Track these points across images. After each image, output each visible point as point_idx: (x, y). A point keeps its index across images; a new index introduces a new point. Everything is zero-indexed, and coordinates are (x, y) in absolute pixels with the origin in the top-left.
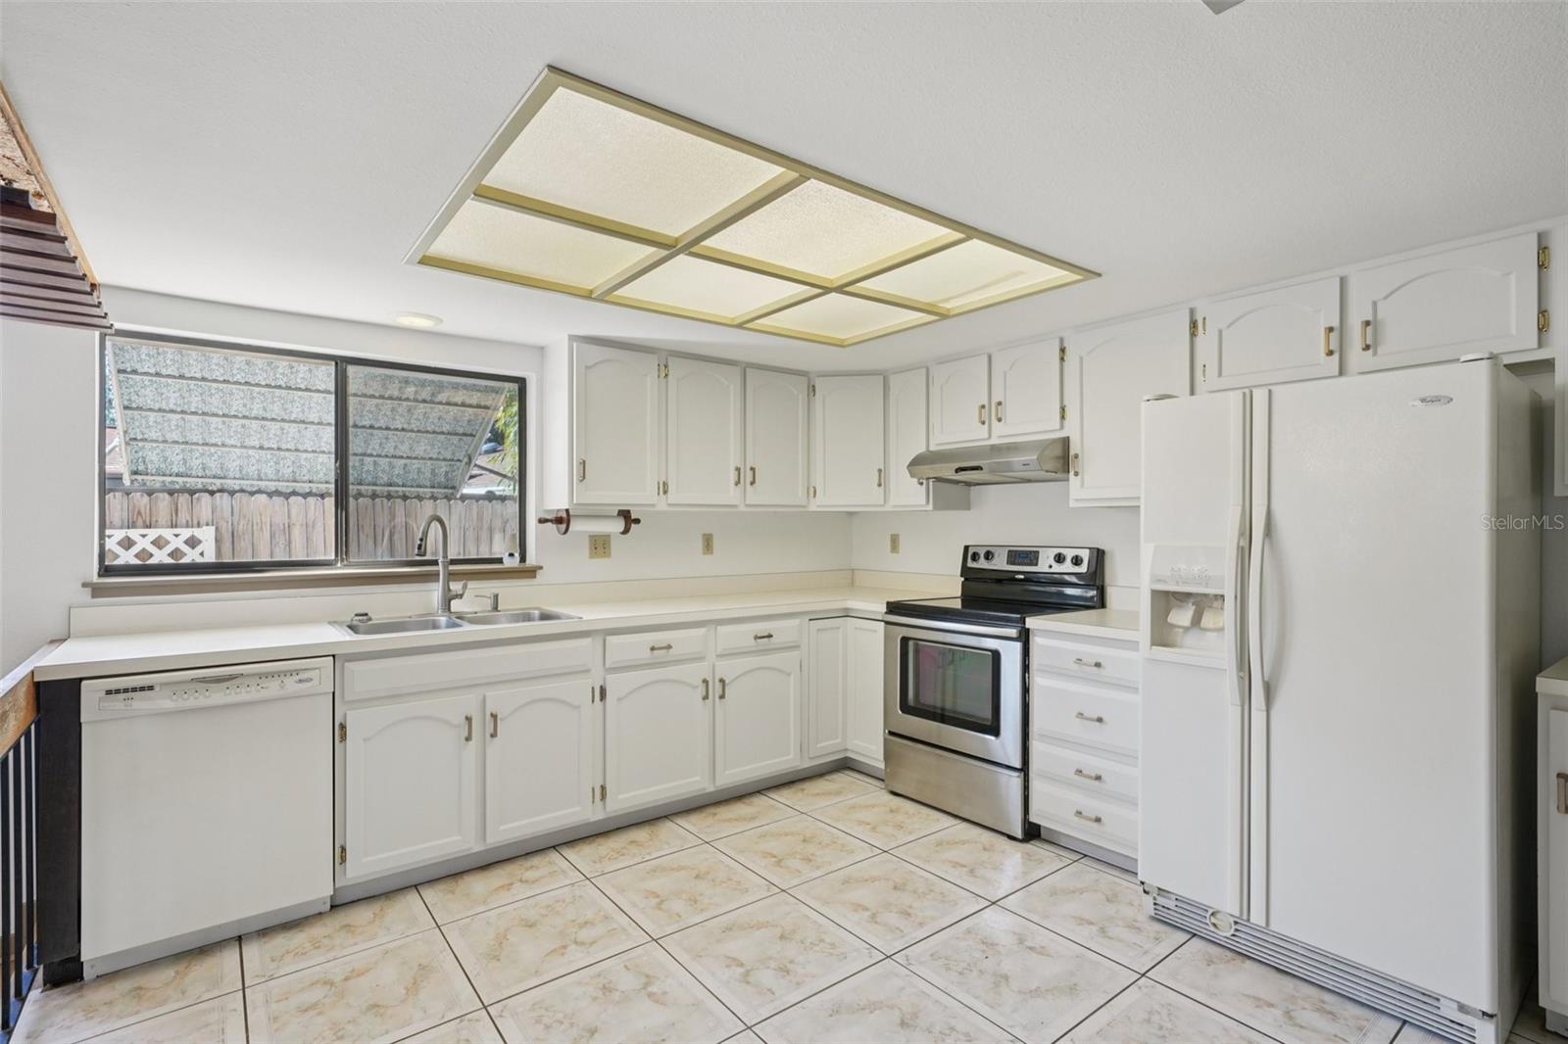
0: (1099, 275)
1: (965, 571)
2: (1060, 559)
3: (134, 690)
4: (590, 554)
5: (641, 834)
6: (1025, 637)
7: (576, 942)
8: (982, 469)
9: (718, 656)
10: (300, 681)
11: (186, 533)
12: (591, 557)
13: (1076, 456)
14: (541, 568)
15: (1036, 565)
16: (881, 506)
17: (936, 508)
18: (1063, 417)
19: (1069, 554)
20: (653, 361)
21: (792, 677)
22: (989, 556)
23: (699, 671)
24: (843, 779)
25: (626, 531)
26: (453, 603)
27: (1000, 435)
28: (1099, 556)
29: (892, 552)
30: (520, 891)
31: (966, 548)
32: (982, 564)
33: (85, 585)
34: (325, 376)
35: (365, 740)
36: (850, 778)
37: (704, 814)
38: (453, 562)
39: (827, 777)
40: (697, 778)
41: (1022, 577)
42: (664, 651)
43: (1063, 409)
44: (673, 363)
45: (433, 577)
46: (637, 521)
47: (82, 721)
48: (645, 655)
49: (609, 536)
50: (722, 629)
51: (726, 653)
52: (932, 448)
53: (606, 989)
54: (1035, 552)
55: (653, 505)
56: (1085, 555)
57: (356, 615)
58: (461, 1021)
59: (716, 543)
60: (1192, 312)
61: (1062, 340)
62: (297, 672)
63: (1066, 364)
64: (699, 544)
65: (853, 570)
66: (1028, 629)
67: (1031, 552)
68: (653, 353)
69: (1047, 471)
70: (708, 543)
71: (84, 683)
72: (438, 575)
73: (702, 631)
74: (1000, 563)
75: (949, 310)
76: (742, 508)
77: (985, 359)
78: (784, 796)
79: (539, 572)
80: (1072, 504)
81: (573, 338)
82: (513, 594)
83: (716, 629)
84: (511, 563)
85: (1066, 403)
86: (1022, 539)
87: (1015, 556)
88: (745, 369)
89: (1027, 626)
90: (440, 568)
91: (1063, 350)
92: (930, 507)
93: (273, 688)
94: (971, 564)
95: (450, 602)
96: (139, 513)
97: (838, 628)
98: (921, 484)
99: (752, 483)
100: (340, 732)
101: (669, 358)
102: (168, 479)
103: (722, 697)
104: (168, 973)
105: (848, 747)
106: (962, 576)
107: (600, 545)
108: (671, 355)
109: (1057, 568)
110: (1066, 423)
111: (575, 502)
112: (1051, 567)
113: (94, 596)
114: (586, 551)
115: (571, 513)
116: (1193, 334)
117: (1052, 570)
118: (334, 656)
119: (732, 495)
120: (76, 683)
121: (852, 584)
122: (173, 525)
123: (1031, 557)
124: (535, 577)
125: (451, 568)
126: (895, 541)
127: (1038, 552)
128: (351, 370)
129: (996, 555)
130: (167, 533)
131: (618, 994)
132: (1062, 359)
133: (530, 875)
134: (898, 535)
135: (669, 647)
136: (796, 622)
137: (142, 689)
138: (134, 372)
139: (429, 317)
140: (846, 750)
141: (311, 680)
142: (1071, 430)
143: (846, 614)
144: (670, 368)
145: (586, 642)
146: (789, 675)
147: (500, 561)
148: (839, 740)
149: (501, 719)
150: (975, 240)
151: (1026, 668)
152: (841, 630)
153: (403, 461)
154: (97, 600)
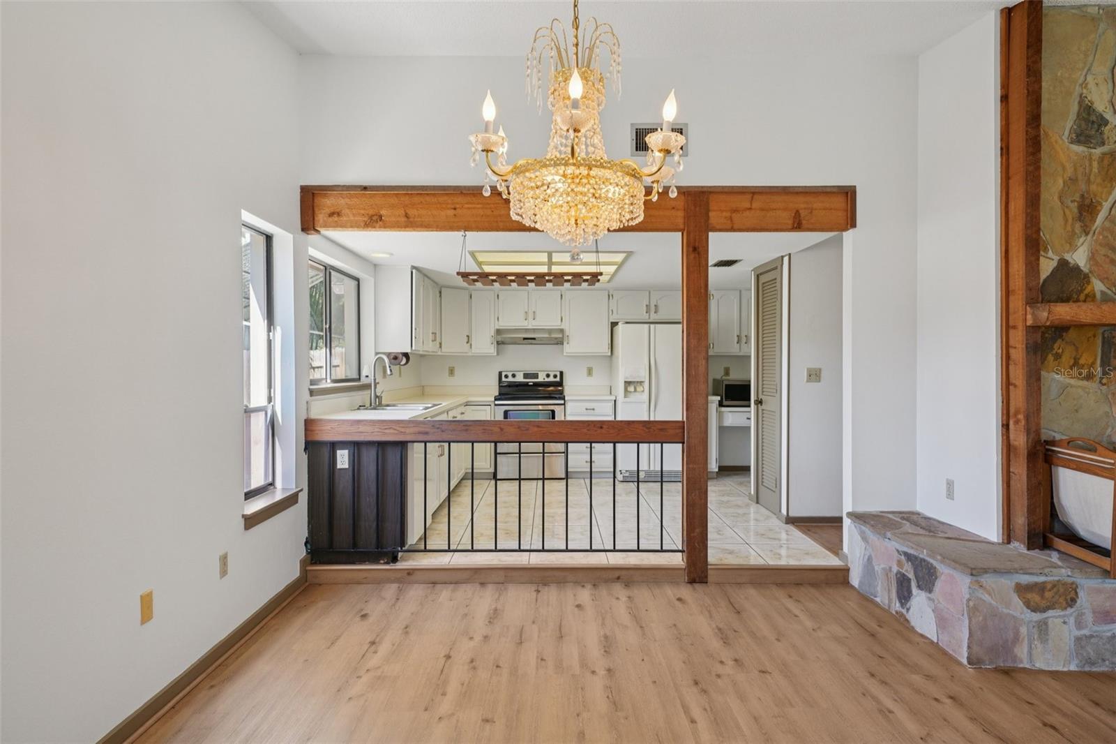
1: (501, 383)
2: (548, 376)
8: (535, 339)
15: (537, 378)
16: (467, 353)
18: (562, 320)
19: (552, 375)
22: (514, 376)
27: (534, 325)
28: (561, 373)
29: (450, 376)
31: (500, 374)
32: (509, 379)
41: (531, 384)
43: (562, 317)
52: (497, 327)
54: (536, 374)
56: (558, 374)
57: (360, 406)
60: (609, 292)
63: (563, 301)
65: (423, 386)
67: (534, 374)
74: (520, 379)
77: (526, 293)
81: (412, 267)
84: (365, 381)
86: (531, 369)
87: (526, 376)
89: (566, 399)
91: (561, 296)
92: (495, 354)
94: (503, 380)
95: (376, 400)
106: (499, 385)
109: (547, 380)
110: (563, 322)
111: (413, 348)
112: (544, 379)
116: (609, 299)
121: (423, 394)
126: (452, 371)
127: (538, 374)
129: (517, 375)
132: (561, 299)
134: (454, 367)
142: (565, 326)
143: (467, 404)
151: (565, 415)
154: (312, 398)
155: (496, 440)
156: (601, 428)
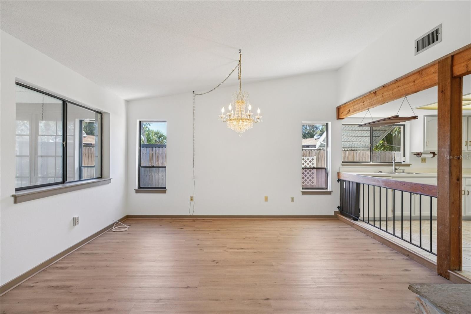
9: (466, 185)
11: (312, 158)
12: (422, 162)
14: (411, 164)
25: (434, 156)
26: (396, 170)
38: (396, 163)
45: (392, 165)
49: (426, 158)
57: (380, 171)
72: (393, 165)
76: (467, 151)
79: (411, 165)
81: (425, 116)
82: (406, 169)
83: (466, 179)
84: (404, 163)
90: (394, 164)
96: (304, 154)
99: (470, 145)
103: (468, 195)
107: (424, 160)
111: (425, 150)
114: (420, 161)
115: (422, 153)
119: (464, 148)
122: (309, 156)
130: (309, 158)
147: (401, 163)
154: (343, 167)
155: (375, 185)
156: (404, 185)
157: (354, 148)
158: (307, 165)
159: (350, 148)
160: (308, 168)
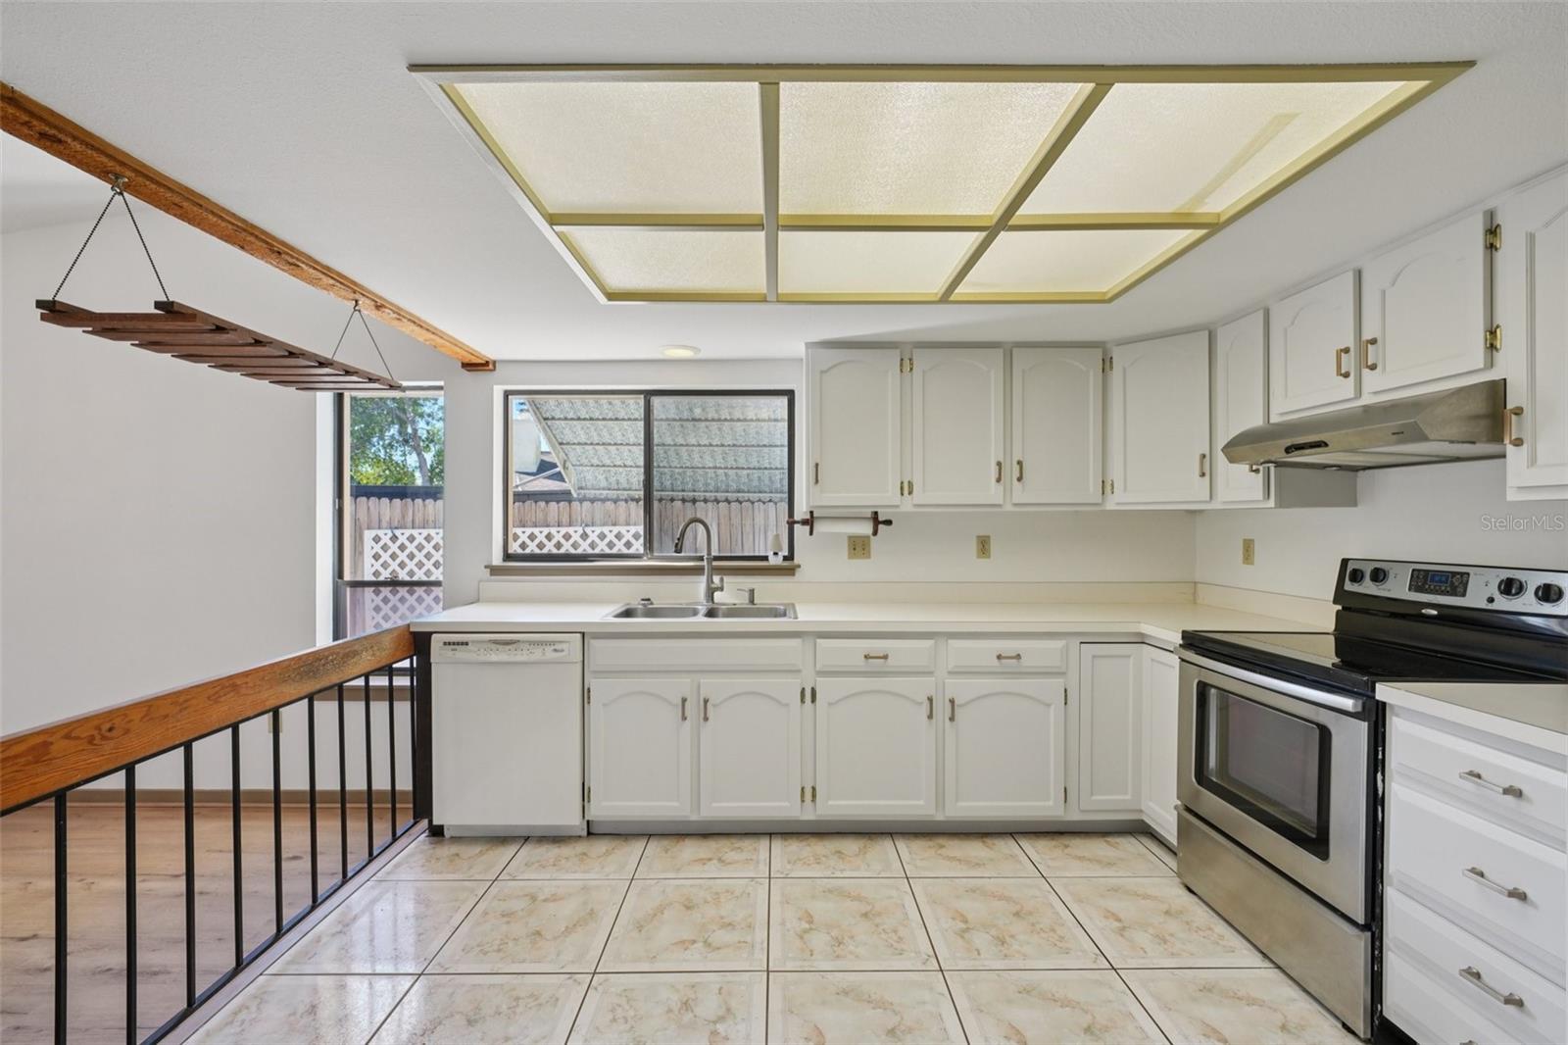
0: (1471, 64)
1: (1340, 595)
2: (1510, 587)
3: (458, 644)
4: (849, 554)
5: (850, 846)
6: (1376, 716)
7: (705, 942)
8: (1326, 445)
9: (949, 673)
10: (555, 650)
12: (849, 558)
13: (1518, 412)
14: (804, 566)
15: (1464, 595)
16: (1206, 502)
17: (1281, 503)
18: (1492, 347)
19: (1533, 581)
20: (894, 356)
21: (1053, 707)
22: (1379, 575)
23: (920, 688)
24: (1130, 846)
25: (876, 532)
26: (717, 595)
27: (1378, 388)
29: (1244, 563)
30: (712, 869)
31: (1345, 562)
32: (1368, 587)
33: (486, 567)
34: (636, 406)
35: (604, 705)
36: (1142, 848)
37: (931, 843)
38: (715, 558)
39: (1109, 839)
40: (922, 802)
41: (1435, 612)
42: (882, 660)
43: (1492, 332)
44: (917, 354)
45: (700, 571)
46: (888, 522)
47: (432, 661)
48: (859, 662)
49: (862, 537)
50: (954, 643)
51: (956, 670)
52: (1275, 419)
53: (686, 1005)
54: (1462, 574)
55: (897, 506)
57: (643, 600)
58: (569, 978)
59: (994, 547)
61: (1491, 215)
62: (553, 643)
63: (1499, 256)
64: (973, 546)
65: (1195, 583)
66: (1384, 704)
67: (1454, 574)
68: (897, 348)
69: (1452, 442)
70: (984, 546)
71: (434, 636)
72: (704, 569)
73: (928, 643)
74: (1398, 588)
75: (1219, 215)
77: (1349, 279)
78: (1035, 849)
79: (802, 570)
80: (1512, 496)
81: (808, 345)
82: (770, 590)
83: (946, 643)
84: (774, 561)
85: (1499, 320)
86: (1441, 553)
87: (1425, 578)
88: (1008, 350)
89: (1379, 696)
90: (705, 563)
91: (1492, 231)
92: (1271, 503)
93: (537, 654)
94: (1349, 586)
95: (713, 594)
97: (1129, 656)
98: (1257, 471)
99: (1020, 479)
100: (586, 695)
101: (914, 350)
102: (598, 492)
103: (952, 719)
104: (476, 849)
105: (1143, 808)
106: (1335, 602)
107: (858, 547)
108: (916, 347)
109: (1503, 603)
110: (1499, 357)
112: (1491, 600)
113: (491, 575)
114: (845, 551)
115: (815, 515)
117: (1490, 607)
118: (583, 634)
119: (993, 493)
120: (430, 634)
121: (1195, 602)
123: (1454, 580)
124: (793, 575)
125: (715, 563)
126: (1248, 548)
127: (1468, 574)
128: (656, 401)
129: (1391, 576)
131: (691, 1015)
132: (1491, 247)
133: (731, 856)
134: (1252, 541)
135: (885, 657)
136: (1059, 644)
137: (462, 644)
138: (553, 419)
139: (685, 347)
140: (1141, 811)
141: (562, 651)
142: (1510, 367)
143: (1141, 640)
144: (915, 363)
145: (795, 643)
146: (1049, 705)
147: (766, 558)
148: (1128, 797)
149: (714, 706)
150: (1116, 84)
151: (1377, 763)
152: (1132, 658)
153: (745, 472)
154: (493, 577)
157: (727, 492)
158: (398, 569)
159: (711, 492)
160: (404, 584)
